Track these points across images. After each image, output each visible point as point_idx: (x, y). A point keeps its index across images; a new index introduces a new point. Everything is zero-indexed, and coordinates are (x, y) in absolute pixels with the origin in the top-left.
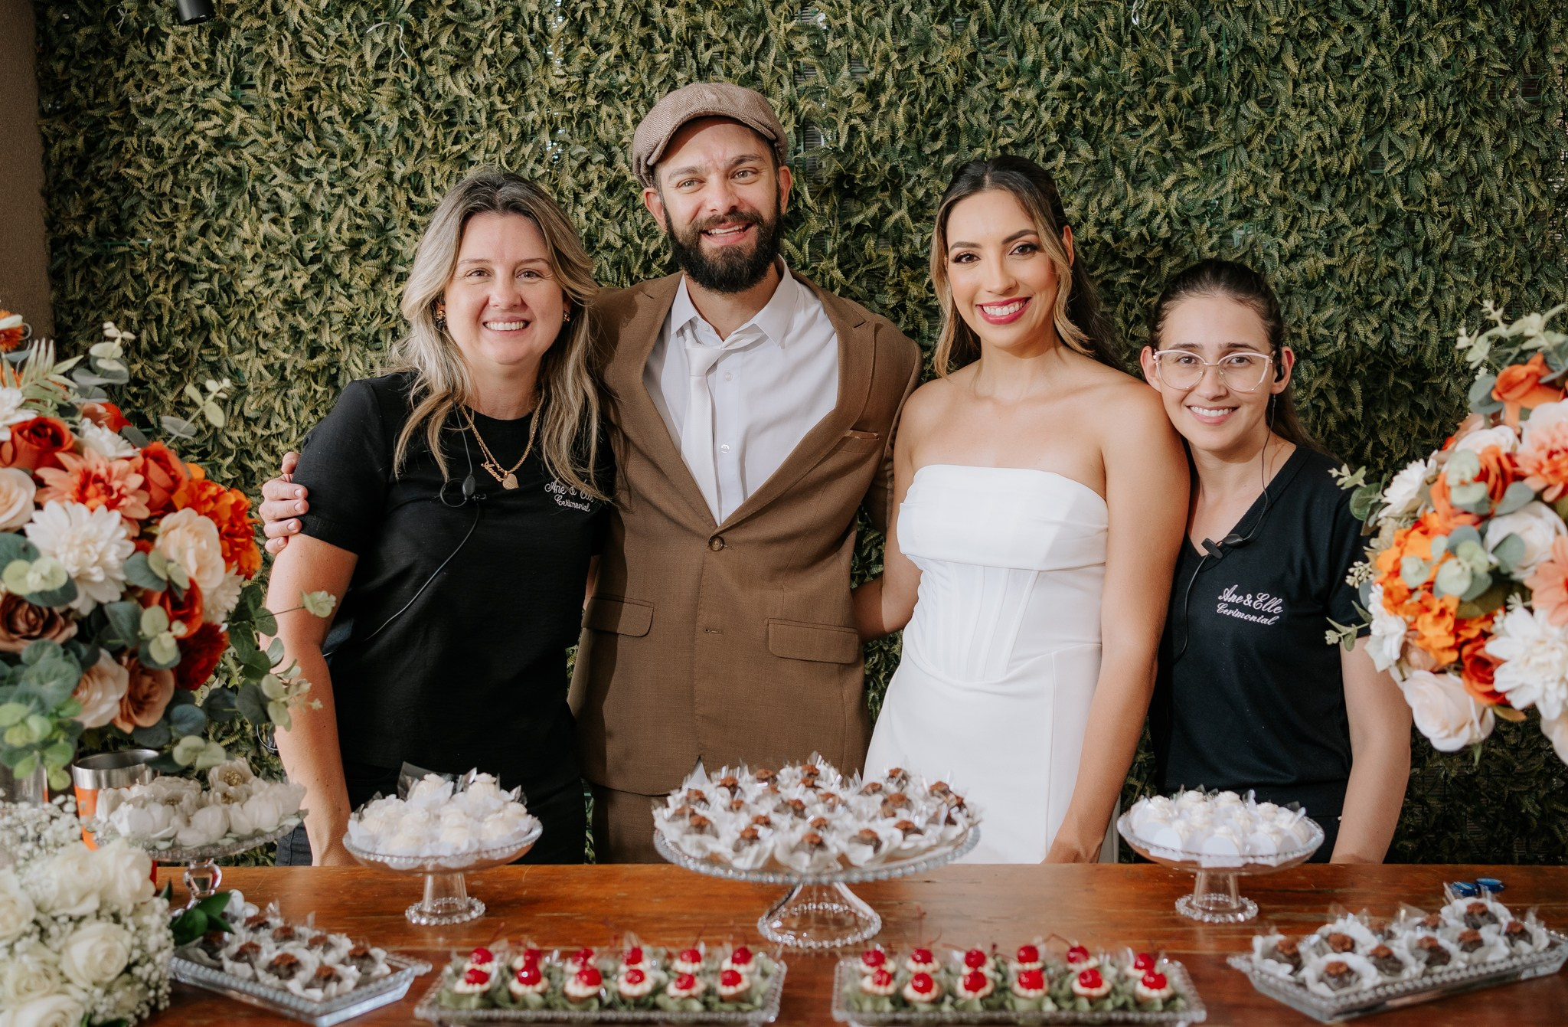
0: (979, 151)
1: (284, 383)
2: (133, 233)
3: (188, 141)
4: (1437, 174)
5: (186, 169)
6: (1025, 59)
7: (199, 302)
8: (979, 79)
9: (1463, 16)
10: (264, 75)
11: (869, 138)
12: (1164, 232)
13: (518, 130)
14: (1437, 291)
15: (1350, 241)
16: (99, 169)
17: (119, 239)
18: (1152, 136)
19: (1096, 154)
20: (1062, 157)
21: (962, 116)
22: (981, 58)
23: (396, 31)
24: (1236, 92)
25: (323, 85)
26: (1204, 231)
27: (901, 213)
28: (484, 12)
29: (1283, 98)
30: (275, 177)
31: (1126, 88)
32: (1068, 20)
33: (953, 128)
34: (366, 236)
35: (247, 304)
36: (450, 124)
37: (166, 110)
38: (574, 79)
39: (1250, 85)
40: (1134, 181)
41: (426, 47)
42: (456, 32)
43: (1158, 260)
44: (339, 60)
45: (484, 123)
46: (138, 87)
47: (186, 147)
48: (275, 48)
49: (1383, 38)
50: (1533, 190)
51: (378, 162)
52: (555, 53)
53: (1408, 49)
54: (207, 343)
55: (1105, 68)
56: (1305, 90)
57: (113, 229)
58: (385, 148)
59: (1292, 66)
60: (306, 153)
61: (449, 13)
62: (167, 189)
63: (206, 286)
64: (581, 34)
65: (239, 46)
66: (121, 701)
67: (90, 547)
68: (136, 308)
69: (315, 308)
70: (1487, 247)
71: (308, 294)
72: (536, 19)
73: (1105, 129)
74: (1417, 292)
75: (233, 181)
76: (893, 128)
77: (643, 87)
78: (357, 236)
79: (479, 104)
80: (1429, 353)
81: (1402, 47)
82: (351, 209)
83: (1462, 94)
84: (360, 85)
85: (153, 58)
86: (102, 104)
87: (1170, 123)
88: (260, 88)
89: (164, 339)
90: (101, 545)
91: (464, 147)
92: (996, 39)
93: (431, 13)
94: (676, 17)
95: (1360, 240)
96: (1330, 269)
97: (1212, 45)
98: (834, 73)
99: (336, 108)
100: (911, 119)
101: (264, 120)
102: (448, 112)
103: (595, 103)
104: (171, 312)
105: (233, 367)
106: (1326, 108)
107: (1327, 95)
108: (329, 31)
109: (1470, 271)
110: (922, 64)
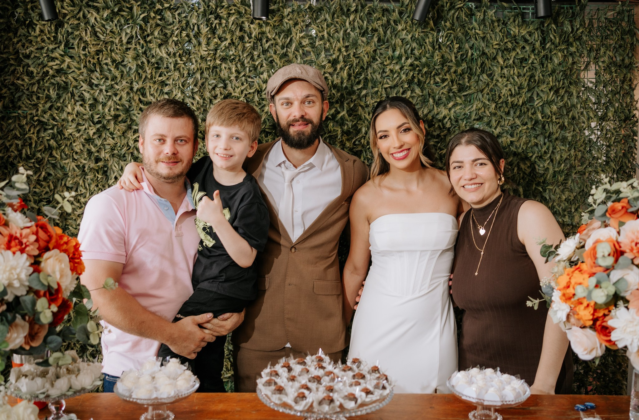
0: (376, 89)
1: (84, 174)
2: (20, 108)
3: (45, 70)
4: (555, 107)
5: (43, 82)
6: (395, 53)
7: (48, 138)
8: (377, 60)
9: (568, 45)
10: (78, 44)
11: (332, 82)
12: (448, 125)
13: (187, 72)
14: (553, 152)
15: (520, 131)
16: (5, 80)
17: (14, 110)
18: (444, 87)
19: (422, 92)
20: (409, 93)
21: (369, 75)
22: (378, 51)
23: (136, 29)
24: (479, 71)
25: (104, 49)
26: (464, 125)
27: (344, 113)
28: (173, 22)
29: (497, 74)
30: (82, 87)
31: (436, 67)
32: (413, 38)
33: (366, 79)
34: (121, 114)
35: (69, 139)
36: (158, 68)
37: (35, 57)
38: (211, 52)
39: (484, 67)
40: (437, 104)
41: (148, 35)
42: (161, 30)
43: (445, 136)
44: (111, 39)
45: (173, 69)
46: (23, 46)
47: (44, 72)
48: (84, 33)
49: (537, 51)
50: (591, 115)
51: (127, 83)
52: (204, 41)
53: (545, 56)
54: (51, 155)
55: (427, 58)
56: (505, 71)
57: (11, 106)
58: (129, 76)
59: (501, 61)
60: (96, 77)
61: (159, 22)
62: (35, 89)
63: (51, 131)
64: (214, 33)
65: (68, 31)
66: (25, 337)
67: (13, 271)
68: (20, 140)
69: (98, 142)
70: (573, 136)
71: (95, 137)
72: (196, 26)
73: (427, 83)
74: (545, 152)
75: (65, 87)
76: (342, 78)
77: (240, 56)
78: (117, 113)
79: (170, 60)
80: (548, 176)
81: (544, 56)
82: (115, 102)
83: (566, 76)
84: (120, 50)
85: (30, 34)
86: (7, 52)
87: (452, 81)
88: (77, 49)
89: (32, 153)
90: (18, 270)
91: (163, 78)
92: (384, 44)
93: (151, 21)
94: (254, 28)
95: (524, 131)
96: (512, 142)
97: (470, 51)
98: (318, 55)
99: (109, 59)
100: (349, 75)
101: (78, 63)
102: (157, 63)
103: (220, 62)
104: (36, 142)
105: (62, 165)
106: (513, 78)
107: (514, 74)
108: (107, 27)
109: (566, 145)
110: (354, 53)
